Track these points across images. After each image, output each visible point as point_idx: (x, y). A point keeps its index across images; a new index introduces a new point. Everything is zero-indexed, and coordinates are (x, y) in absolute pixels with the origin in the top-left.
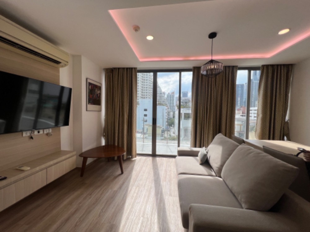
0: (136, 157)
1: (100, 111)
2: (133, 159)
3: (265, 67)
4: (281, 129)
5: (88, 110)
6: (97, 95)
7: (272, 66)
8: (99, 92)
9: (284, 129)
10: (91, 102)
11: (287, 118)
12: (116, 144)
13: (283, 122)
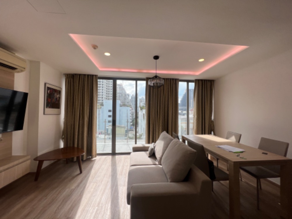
0: (96, 157)
1: (59, 114)
2: (93, 159)
3: (197, 81)
4: (209, 126)
5: (45, 113)
6: (56, 99)
7: (202, 80)
8: (58, 96)
9: (211, 126)
10: (49, 105)
11: (213, 118)
12: (76, 146)
13: (210, 120)
